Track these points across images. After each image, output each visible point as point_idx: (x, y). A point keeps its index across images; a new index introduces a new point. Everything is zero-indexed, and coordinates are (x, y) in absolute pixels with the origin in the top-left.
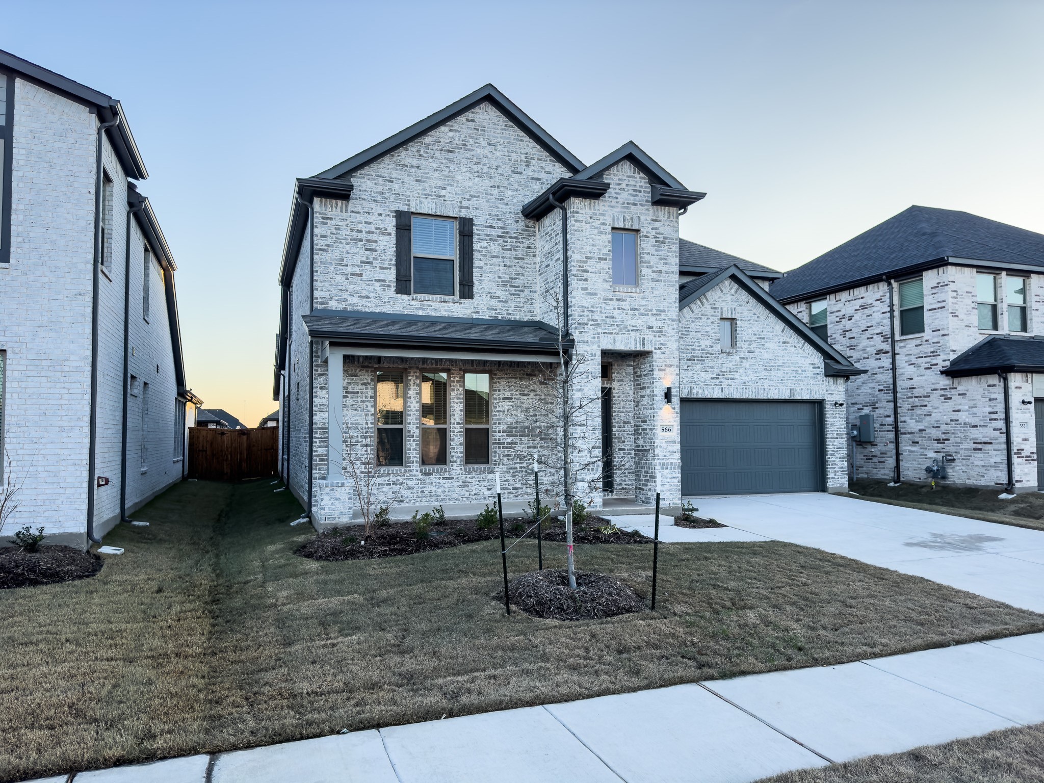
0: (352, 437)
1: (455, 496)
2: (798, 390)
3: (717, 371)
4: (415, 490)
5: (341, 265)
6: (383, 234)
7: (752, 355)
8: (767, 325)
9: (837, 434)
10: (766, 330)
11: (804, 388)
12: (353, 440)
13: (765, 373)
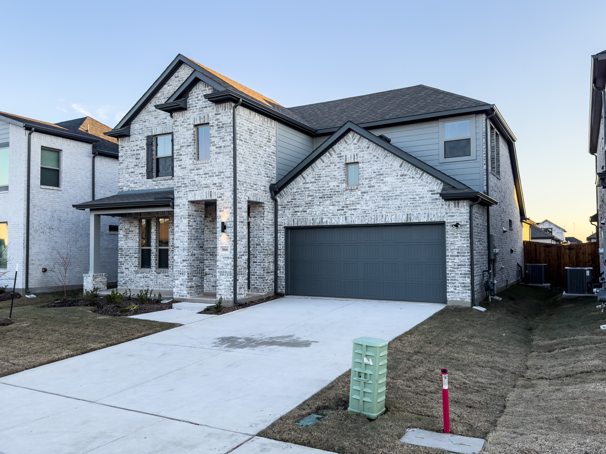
0: (131, 253)
1: (170, 286)
2: (415, 215)
3: (342, 204)
4: (153, 281)
5: (127, 169)
6: (142, 149)
7: (372, 189)
8: (385, 163)
9: (458, 253)
10: (384, 168)
11: (421, 212)
12: (131, 255)
13: (383, 202)
